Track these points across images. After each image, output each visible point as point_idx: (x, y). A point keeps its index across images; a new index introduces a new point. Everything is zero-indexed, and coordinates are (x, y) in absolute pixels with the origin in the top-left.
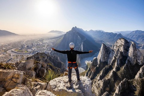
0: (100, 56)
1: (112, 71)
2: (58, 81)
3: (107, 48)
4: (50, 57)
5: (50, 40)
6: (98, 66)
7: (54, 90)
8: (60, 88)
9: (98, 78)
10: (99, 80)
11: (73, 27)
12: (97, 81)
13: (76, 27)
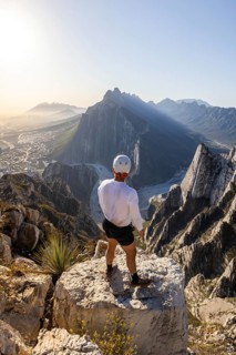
0: (188, 182)
1: (220, 223)
2: (85, 274)
3: (212, 159)
4: (43, 187)
5: (39, 136)
6: (181, 209)
7: (78, 304)
8: (95, 299)
9: (181, 241)
10: (181, 246)
11: (109, 91)
12: (177, 247)
13: (116, 89)
